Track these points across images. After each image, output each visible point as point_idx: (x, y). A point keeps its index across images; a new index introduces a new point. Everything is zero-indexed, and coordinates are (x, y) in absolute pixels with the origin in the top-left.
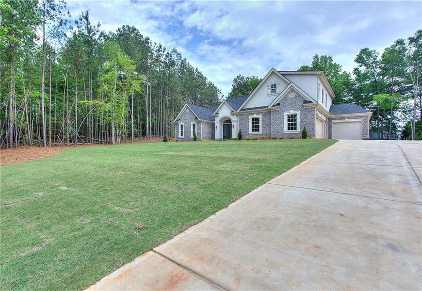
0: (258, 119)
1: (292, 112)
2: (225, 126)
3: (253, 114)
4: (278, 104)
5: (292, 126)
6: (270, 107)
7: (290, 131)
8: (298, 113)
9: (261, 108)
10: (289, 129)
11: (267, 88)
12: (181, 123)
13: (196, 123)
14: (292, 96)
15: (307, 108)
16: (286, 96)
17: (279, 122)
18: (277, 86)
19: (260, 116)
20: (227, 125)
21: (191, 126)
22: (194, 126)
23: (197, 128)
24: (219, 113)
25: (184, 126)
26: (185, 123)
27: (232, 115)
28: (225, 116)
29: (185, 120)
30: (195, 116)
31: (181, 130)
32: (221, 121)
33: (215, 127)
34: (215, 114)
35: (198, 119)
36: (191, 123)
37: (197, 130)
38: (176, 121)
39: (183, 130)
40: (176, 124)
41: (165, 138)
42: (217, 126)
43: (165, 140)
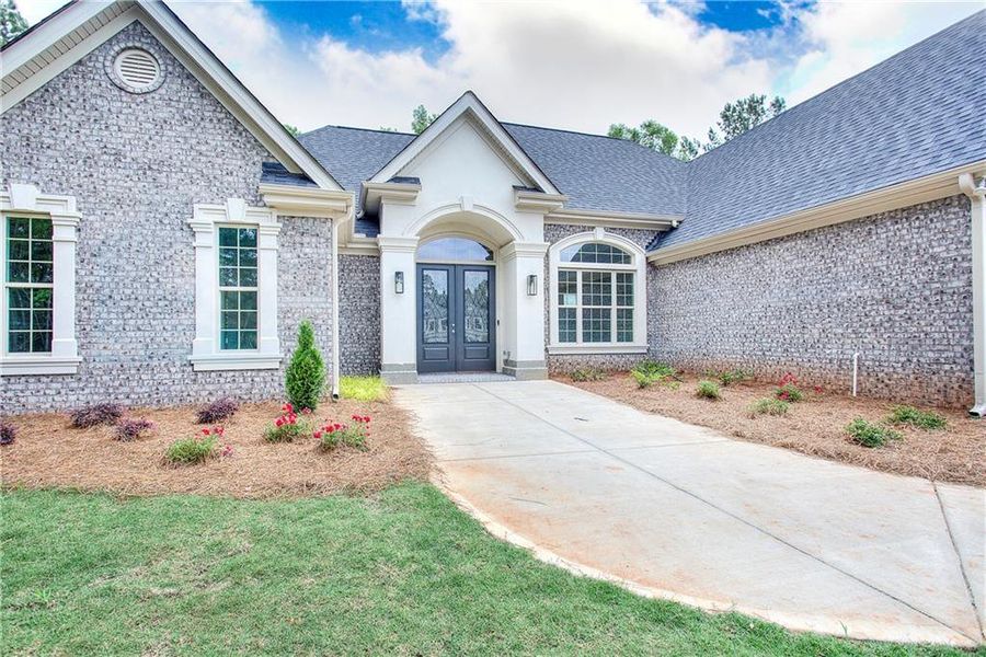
12: (28, 199)
13: (268, 227)
21: (200, 240)
22: (238, 246)
23: (281, 272)
24: (416, 181)
25: (71, 234)
26: (87, 196)
27: (520, 208)
28: (468, 208)
29: (91, 161)
30: (262, 145)
31: (17, 272)
32: (419, 237)
33: (389, 276)
34: (393, 181)
35: (303, 180)
36: (202, 218)
37: (285, 289)
39: (47, 274)
42: (400, 275)
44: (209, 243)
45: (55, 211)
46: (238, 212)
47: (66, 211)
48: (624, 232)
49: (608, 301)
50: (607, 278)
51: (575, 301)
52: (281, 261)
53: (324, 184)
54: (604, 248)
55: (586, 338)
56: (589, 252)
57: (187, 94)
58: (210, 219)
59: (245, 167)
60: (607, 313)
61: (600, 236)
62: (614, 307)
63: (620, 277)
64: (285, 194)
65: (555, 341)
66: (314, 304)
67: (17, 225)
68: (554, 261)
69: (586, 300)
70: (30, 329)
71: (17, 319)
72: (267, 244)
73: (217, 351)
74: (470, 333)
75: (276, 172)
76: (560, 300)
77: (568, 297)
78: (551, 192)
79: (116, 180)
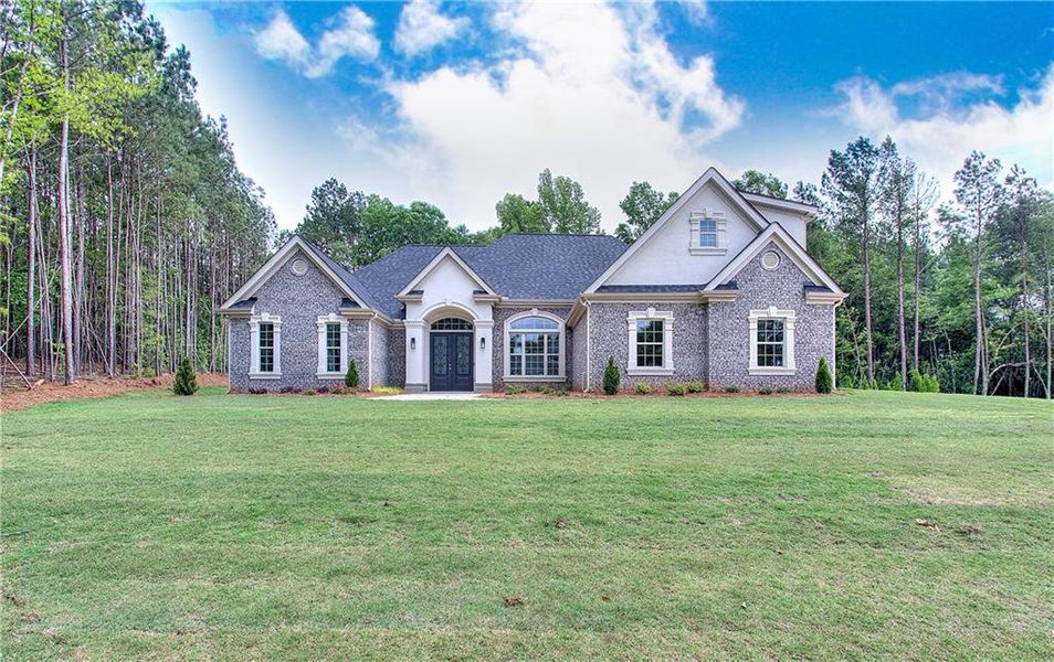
0: (659, 325)
1: (774, 312)
2: (437, 339)
3: (644, 307)
4: (731, 285)
5: (769, 355)
6: (709, 288)
7: (766, 367)
8: (790, 317)
9: (673, 288)
11: (688, 226)
12: (266, 317)
13: (344, 323)
14: (770, 262)
15: (813, 306)
16: (754, 265)
17: (734, 339)
18: (720, 227)
19: (667, 317)
20: (452, 336)
21: (320, 330)
22: (334, 333)
23: (349, 341)
24: (422, 292)
25: (279, 330)
26: (285, 315)
27: (477, 302)
28: (449, 304)
29: (285, 302)
30: (341, 291)
31: (262, 343)
32: (426, 320)
33: (408, 340)
34: (410, 293)
35: (356, 304)
36: (321, 321)
37: (350, 347)
38: (237, 304)
39: (271, 343)
40: (235, 320)
41: (184, 378)
42: (413, 340)
43: (185, 388)
44: (323, 331)
45: (274, 321)
46: (333, 318)
47: (277, 321)
48: (552, 311)
49: (542, 351)
50: (542, 337)
51: (521, 352)
52: (349, 336)
53: (364, 306)
55: (527, 372)
57: (316, 274)
58: (323, 321)
59: (336, 300)
60: (541, 358)
61: (535, 313)
62: (546, 354)
63: (549, 337)
64: (351, 311)
65: (507, 374)
66: (360, 353)
67: (263, 327)
68: (507, 328)
69: (528, 351)
70: (267, 363)
71: (263, 360)
72: (344, 330)
73: (325, 372)
74: (460, 370)
75: (347, 301)
76: (512, 351)
77: (517, 349)
78: (491, 293)
79: (293, 309)
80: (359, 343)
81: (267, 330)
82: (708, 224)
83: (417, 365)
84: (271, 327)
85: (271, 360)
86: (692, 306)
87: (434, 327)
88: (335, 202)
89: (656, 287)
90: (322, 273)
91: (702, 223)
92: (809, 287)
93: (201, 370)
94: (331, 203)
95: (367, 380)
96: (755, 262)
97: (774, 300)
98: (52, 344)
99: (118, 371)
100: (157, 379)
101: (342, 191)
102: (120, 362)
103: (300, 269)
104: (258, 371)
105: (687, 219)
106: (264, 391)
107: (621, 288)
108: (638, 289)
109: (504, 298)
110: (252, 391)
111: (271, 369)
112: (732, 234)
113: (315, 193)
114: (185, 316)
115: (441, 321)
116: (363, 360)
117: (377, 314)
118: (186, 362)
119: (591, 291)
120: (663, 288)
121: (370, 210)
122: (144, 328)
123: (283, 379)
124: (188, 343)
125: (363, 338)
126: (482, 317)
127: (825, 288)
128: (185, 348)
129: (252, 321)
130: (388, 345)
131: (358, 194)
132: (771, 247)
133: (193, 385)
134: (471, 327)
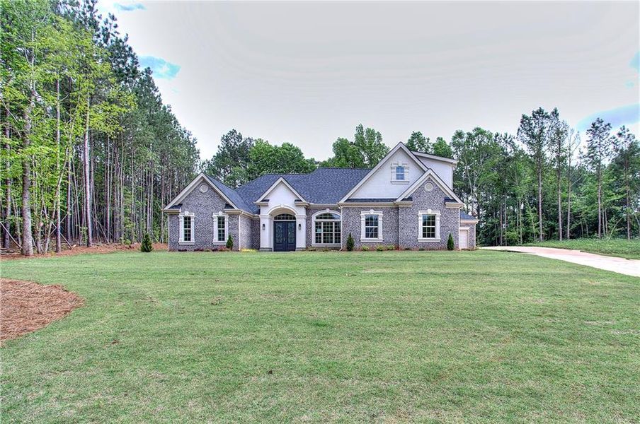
1: (430, 212)
2: (278, 225)
3: (368, 209)
4: (410, 199)
5: (429, 232)
6: (399, 200)
7: (427, 238)
8: (438, 214)
9: (382, 200)
10: (424, 236)
11: (390, 171)
12: (187, 214)
13: (226, 217)
14: (429, 188)
15: (449, 209)
16: (421, 189)
17: (411, 225)
18: (405, 170)
19: (380, 214)
21: (214, 220)
22: (221, 221)
23: (229, 225)
24: (268, 200)
25: (193, 220)
26: (196, 213)
27: (297, 206)
28: (282, 207)
29: (197, 206)
30: (225, 200)
31: (185, 227)
32: (271, 215)
33: (261, 225)
34: (262, 201)
35: (232, 207)
36: (215, 215)
37: (229, 229)
38: (172, 207)
39: (189, 227)
40: (172, 215)
41: (146, 244)
42: (264, 225)
43: (146, 248)
45: (191, 216)
46: (221, 214)
47: (193, 215)
48: (337, 210)
49: (332, 231)
50: (332, 223)
51: (321, 231)
52: (229, 223)
53: (236, 208)
54: (330, 214)
55: (324, 242)
56: (325, 216)
57: (212, 192)
59: (222, 205)
60: (332, 234)
61: (328, 211)
62: (334, 233)
63: (336, 224)
64: (230, 211)
65: (313, 242)
66: (235, 231)
67: (185, 218)
68: (314, 219)
69: (324, 231)
70: (188, 237)
71: (186, 235)
72: (226, 220)
73: (217, 241)
74: (289, 240)
75: (228, 206)
76: (316, 231)
77: (318, 230)
78: (304, 201)
79: (201, 209)
80: (234, 227)
81: (187, 219)
82: (400, 169)
83: (266, 238)
84: (189, 218)
85: (190, 235)
86: (392, 208)
87: (276, 218)
88: (235, 144)
89: (374, 199)
90: (215, 191)
91: (397, 168)
92: (447, 200)
93: (155, 241)
94: (233, 144)
95: (238, 245)
96: (421, 187)
97: (431, 206)
98: (80, 227)
99: (111, 241)
100: (132, 245)
101: (240, 137)
102: (112, 237)
103: (204, 189)
104: (183, 241)
105: (389, 167)
106: (186, 250)
107: (357, 200)
108: (365, 200)
109: (311, 204)
110: (180, 251)
111: (189, 239)
112: (411, 174)
113: (223, 138)
114: (146, 212)
115: (280, 215)
116: (236, 235)
117: (243, 212)
118: (147, 236)
119: (342, 201)
120: (378, 200)
121: (256, 148)
122: (124, 219)
123: (196, 245)
124: (148, 227)
125: (236, 224)
126: (300, 214)
127: (454, 200)
128: (146, 229)
129: (180, 215)
130: (251, 228)
131: (249, 138)
132: (429, 180)
133: (150, 247)
134: (295, 218)
